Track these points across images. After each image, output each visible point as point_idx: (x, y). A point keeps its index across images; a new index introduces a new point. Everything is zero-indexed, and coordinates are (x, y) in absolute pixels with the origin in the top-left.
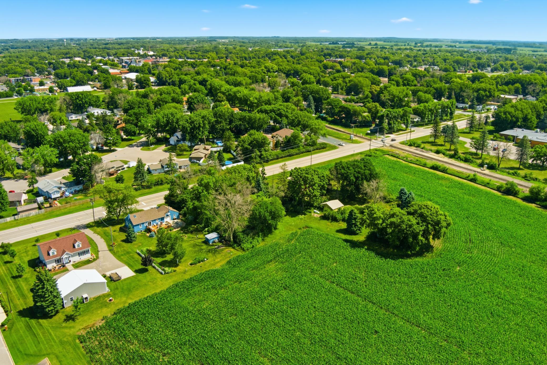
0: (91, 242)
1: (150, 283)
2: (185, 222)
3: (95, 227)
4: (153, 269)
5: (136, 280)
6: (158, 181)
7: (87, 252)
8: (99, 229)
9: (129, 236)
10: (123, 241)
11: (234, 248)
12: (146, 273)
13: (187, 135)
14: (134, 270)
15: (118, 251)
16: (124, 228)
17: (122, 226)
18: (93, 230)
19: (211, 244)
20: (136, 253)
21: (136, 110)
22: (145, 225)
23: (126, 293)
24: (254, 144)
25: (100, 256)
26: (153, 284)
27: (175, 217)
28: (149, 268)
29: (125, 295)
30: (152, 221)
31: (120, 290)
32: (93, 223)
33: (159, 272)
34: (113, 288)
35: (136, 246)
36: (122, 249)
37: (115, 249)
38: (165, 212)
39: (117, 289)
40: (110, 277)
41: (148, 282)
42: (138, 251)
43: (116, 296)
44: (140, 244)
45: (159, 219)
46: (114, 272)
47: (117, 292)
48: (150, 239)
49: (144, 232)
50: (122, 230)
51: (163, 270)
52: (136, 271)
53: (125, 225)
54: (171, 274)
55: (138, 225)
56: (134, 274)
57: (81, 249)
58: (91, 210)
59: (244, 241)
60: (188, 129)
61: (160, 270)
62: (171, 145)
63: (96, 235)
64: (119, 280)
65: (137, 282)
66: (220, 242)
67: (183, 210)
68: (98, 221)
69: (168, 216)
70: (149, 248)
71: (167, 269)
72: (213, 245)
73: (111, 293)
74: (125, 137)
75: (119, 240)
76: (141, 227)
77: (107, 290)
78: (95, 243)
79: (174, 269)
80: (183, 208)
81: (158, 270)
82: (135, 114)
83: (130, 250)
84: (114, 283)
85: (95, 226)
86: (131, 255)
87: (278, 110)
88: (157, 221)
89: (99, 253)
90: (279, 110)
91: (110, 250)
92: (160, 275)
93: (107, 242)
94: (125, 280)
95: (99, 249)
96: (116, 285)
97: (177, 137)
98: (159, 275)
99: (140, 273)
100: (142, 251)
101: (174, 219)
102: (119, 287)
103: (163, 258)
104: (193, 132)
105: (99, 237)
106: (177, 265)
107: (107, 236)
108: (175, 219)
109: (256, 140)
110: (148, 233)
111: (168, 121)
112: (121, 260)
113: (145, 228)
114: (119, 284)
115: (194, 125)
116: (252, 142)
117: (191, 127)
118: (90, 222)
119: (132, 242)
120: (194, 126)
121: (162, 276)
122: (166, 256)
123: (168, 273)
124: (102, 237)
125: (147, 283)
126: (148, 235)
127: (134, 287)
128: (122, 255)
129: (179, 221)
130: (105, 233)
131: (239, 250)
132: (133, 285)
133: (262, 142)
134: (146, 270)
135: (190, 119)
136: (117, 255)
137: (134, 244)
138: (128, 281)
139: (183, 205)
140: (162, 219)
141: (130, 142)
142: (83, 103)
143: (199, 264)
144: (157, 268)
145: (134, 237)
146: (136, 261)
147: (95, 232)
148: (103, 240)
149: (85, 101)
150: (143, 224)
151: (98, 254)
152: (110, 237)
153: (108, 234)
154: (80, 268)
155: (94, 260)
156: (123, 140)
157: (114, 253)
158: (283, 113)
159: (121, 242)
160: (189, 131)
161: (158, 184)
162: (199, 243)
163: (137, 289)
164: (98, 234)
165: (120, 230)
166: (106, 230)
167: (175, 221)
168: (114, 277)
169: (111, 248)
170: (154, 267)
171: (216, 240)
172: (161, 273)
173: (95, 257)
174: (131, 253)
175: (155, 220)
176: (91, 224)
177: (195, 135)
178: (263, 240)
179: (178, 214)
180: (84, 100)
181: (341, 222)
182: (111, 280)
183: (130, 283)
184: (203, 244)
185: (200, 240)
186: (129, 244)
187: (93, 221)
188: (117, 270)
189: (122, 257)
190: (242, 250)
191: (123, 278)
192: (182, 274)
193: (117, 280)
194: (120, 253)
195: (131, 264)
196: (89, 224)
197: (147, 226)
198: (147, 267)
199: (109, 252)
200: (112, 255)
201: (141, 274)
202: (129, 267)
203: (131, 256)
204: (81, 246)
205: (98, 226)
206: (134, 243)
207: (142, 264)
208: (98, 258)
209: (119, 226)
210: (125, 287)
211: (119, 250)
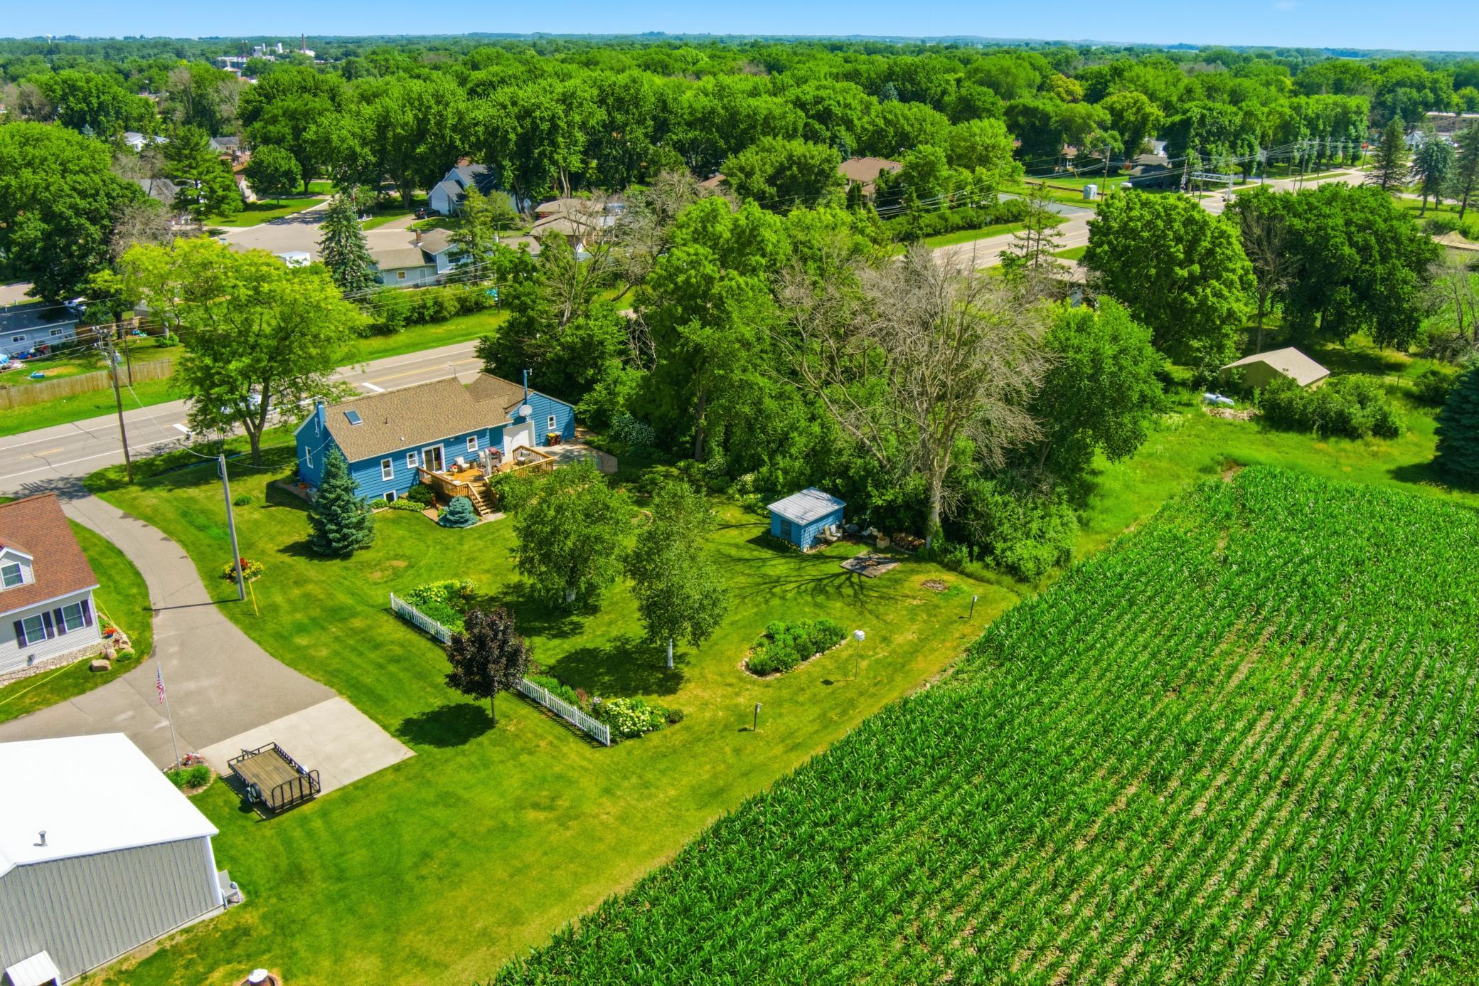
0: (107, 562)
1: (531, 815)
2: (609, 452)
3: (134, 490)
4: (524, 710)
5: (429, 794)
6: (424, 306)
7: (80, 614)
8: (154, 498)
9: (334, 518)
10: (296, 549)
11: (955, 567)
12: (483, 739)
13: (507, 163)
14: (397, 723)
15: (274, 608)
16: (291, 488)
17: (279, 477)
18: (119, 503)
19: (806, 549)
20: (388, 610)
21: (292, 102)
22: (411, 464)
23: (372, 908)
24: (793, 177)
25: (157, 636)
26: (562, 822)
27: (554, 430)
28: (500, 704)
29: (369, 928)
30: (447, 443)
31: (319, 884)
32: (121, 469)
33: (569, 726)
34: (261, 873)
35: (377, 576)
36: (296, 592)
37: (254, 596)
38: (504, 402)
39: (296, 875)
40: (236, 782)
41: (519, 805)
42: (398, 602)
43: (299, 943)
44: (402, 564)
45: (481, 434)
46: (257, 738)
47: (300, 903)
48: (449, 536)
49: (404, 503)
50: (276, 495)
51: (597, 712)
52: (412, 731)
53: (296, 473)
54: (655, 738)
55: (373, 463)
56: (400, 752)
57: (30, 594)
58: (112, 420)
59: (1006, 528)
60: (512, 136)
61: (576, 715)
62: (437, 213)
63: (135, 525)
64: (305, 799)
65: (440, 813)
66: (853, 536)
67: (586, 396)
68: (149, 464)
69: (520, 420)
70: (457, 584)
71: (618, 705)
72: (820, 557)
73: (251, 918)
74: (252, 198)
75: (271, 548)
76: (388, 475)
77: (221, 892)
78: (131, 564)
79: (667, 703)
80: (589, 386)
81: (556, 716)
82: (291, 115)
83: (343, 598)
84: (269, 829)
85: (131, 482)
86: (357, 623)
87: (817, 103)
88: (473, 447)
89: (157, 621)
90: (819, 100)
91: (222, 602)
92: (586, 749)
93: (200, 558)
94: (348, 795)
95: (156, 599)
96: (288, 843)
97: (460, 183)
98: (576, 751)
99: (440, 743)
100: (422, 599)
101: (549, 442)
102: (309, 861)
103: (562, 635)
104: (528, 154)
105: (155, 533)
106: (670, 683)
107: (202, 528)
108: (556, 441)
109: (799, 164)
110: (430, 504)
111: (422, 122)
112: (300, 660)
113: (407, 480)
114: (310, 834)
115: (534, 123)
116: (780, 170)
117: (519, 130)
118: (106, 464)
119: (347, 556)
120: (535, 127)
121: (598, 755)
122: (577, 629)
123: (634, 735)
124: (170, 534)
125: (510, 819)
126: (433, 514)
127: (426, 856)
128: (301, 629)
129: (576, 448)
130: (185, 514)
131: (990, 575)
132: (411, 833)
133: (822, 172)
134: (480, 723)
135: (514, 104)
136: (270, 626)
137: (363, 566)
138: (365, 809)
139: (591, 372)
140: (496, 436)
141: (276, 213)
142: (91, 110)
143: (803, 666)
144: (549, 697)
145: (359, 525)
146: (396, 660)
147: (132, 511)
148: (175, 549)
149: (100, 104)
150: (399, 456)
151: (146, 627)
152: (215, 531)
153: (202, 520)
154: (24, 722)
155: (125, 663)
156: (249, 207)
157: (250, 621)
158: (838, 111)
159: (286, 558)
160: (512, 145)
161: (421, 320)
162: (737, 546)
163: (451, 875)
164: (150, 519)
165: (269, 497)
166: (192, 500)
167: (558, 448)
168: (269, 781)
169: (227, 588)
170: (523, 696)
171: (832, 530)
172: (590, 738)
173: (129, 649)
174: (354, 615)
175: (460, 440)
176: (112, 476)
177: (538, 163)
178: (1084, 524)
179: (566, 418)
180: (94, 101)
181: (1369, 437)
182: (246, 807)
183: (389, 824)
184: (767, 554)
185: (734, 533)
186: (335, 566)
187: (124, 462)
188: (280, 723)
189: (302, 641)
190: (1008, 580)
191: (328, 786)
192: (734, 739)
193: (292, 805)
194: (287, 619)
195: (368, 680)
196: (99, 475)
197: (418, 471)
198: (485, 702)
199: (215, 613)
200: (236, 632)
201: (449, 751)
202: (355, 701)
203: (355, 632)
204: (28, 575)
205: (147, 485)
206: (360, 556)
207: (453, 680)
208: (145, 649)
209: (268, 478)
210: (358, 857)
211: (279, 599)
